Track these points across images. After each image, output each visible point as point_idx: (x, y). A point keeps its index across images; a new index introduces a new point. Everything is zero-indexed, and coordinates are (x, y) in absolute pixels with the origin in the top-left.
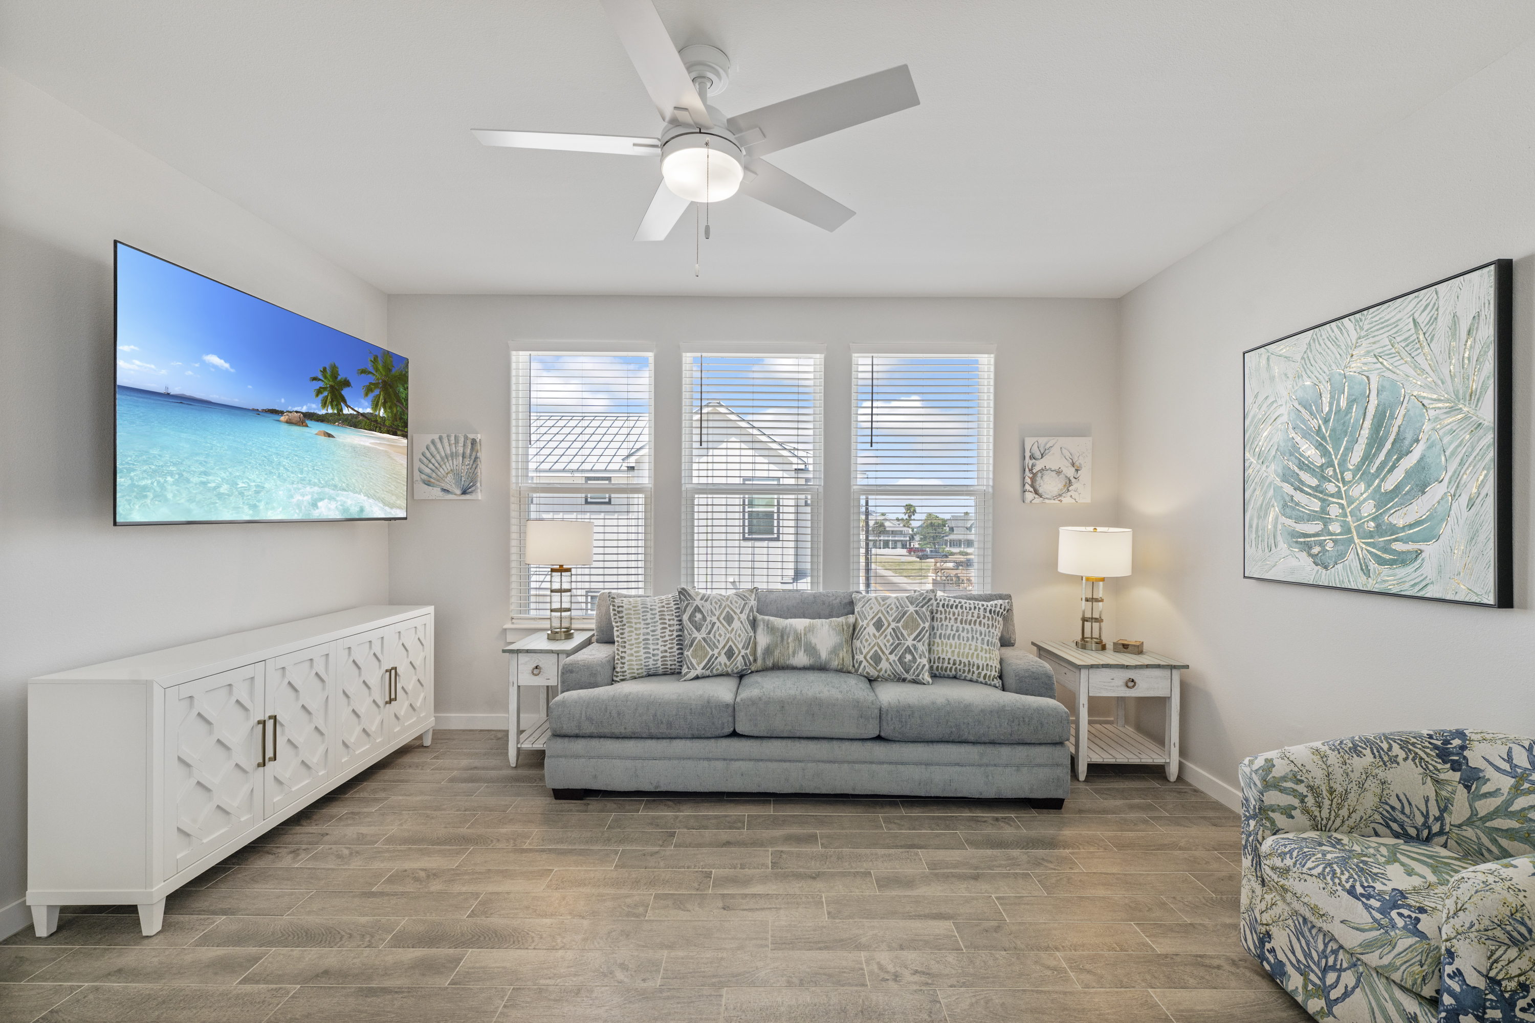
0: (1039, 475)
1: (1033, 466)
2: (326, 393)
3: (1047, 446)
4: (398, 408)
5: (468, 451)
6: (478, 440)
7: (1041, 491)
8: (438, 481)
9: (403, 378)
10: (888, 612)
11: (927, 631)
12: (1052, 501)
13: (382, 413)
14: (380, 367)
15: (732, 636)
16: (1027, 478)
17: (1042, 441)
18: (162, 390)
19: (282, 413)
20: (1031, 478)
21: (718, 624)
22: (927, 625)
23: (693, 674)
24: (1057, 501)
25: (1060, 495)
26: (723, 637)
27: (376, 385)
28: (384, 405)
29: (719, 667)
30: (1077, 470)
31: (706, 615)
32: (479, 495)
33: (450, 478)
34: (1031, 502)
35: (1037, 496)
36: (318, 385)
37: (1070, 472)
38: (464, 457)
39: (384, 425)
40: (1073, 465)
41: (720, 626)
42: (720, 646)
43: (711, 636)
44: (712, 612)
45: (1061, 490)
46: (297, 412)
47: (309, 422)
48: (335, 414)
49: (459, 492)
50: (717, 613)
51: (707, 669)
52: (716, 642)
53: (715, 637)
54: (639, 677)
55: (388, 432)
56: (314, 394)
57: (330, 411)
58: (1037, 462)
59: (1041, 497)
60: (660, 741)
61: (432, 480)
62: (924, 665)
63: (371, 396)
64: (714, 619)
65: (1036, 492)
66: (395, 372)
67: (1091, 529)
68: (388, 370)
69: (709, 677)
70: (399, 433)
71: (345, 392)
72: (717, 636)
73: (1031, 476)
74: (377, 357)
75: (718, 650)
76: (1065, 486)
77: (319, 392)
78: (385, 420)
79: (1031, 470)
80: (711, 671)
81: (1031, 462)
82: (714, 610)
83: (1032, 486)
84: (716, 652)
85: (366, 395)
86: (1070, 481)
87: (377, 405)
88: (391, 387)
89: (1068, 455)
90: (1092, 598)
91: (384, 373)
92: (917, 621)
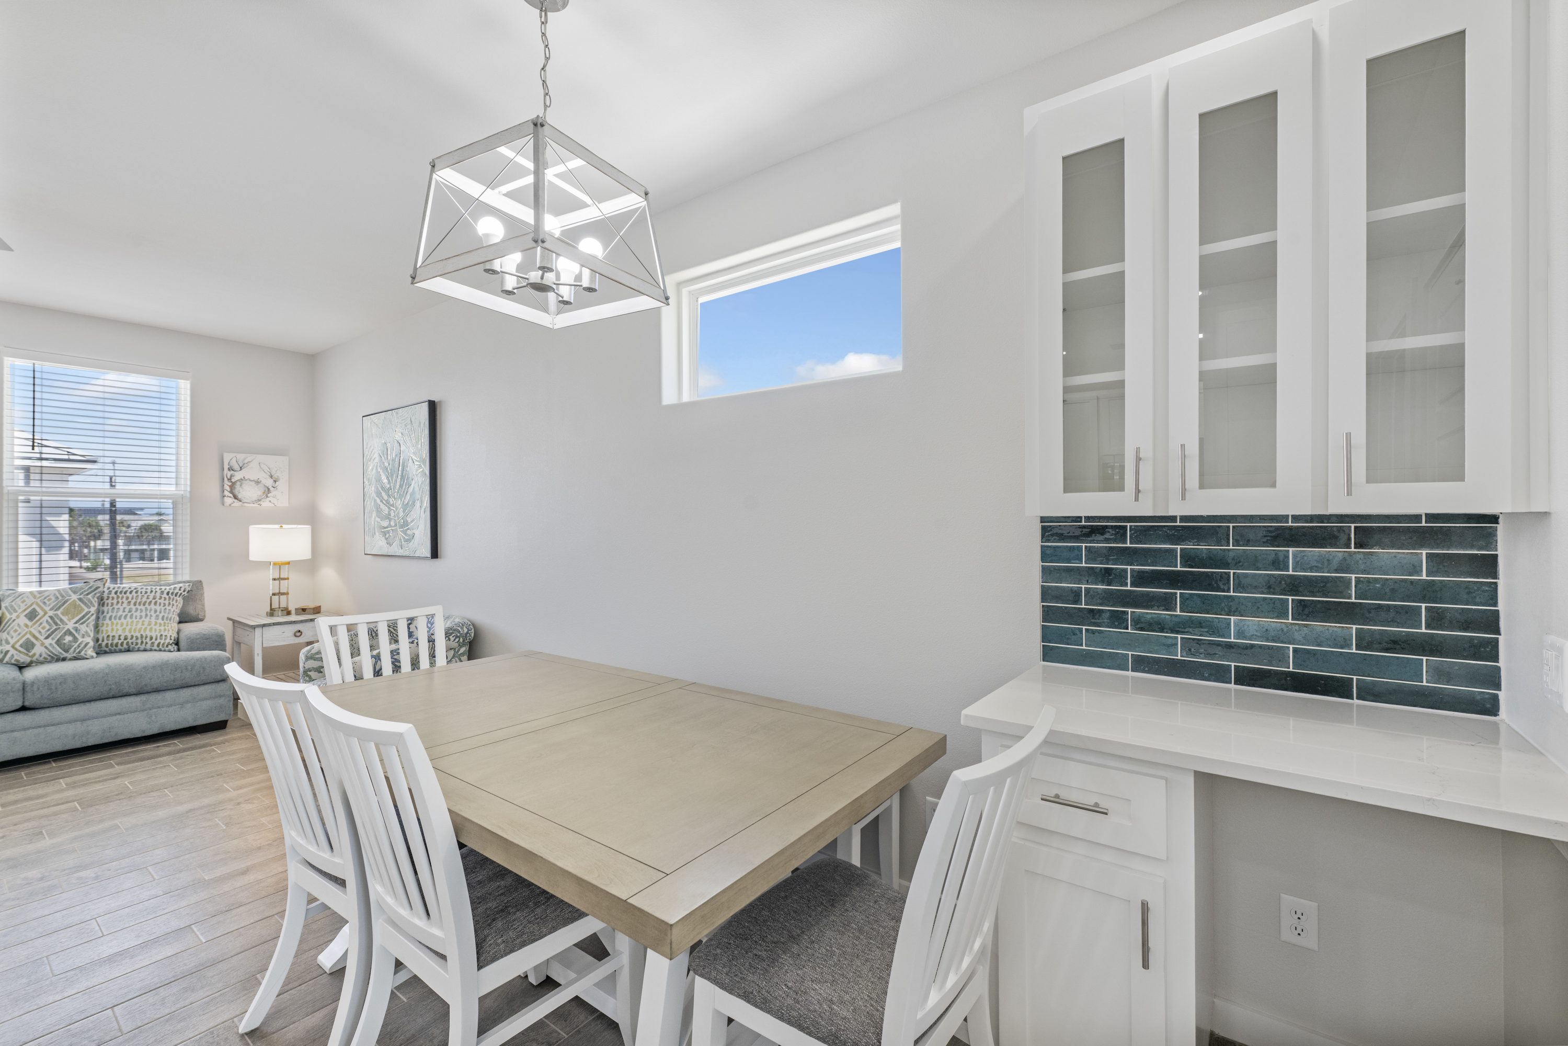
0: (238, 483)
1: (231, 476)
3: (246, 461)
7: (240, 496)
10: (45, 603)
11: (93, 614)
12: (252, 505)
16: (225, 486)
17: (241, 457)
20: (230, 486)
22: (93, 610)
24: (256, 505)
25: (260, 500)
30: (275, 481)
34: (230, 505)
35: (236, 501)
37: (269, 483)
40: (271, 477)
45: (260, 496)
58: (236, 473)
59: (240, 501)
62: (87, 644)
65: (235, 497)
67: (277, 526)
73: (230, 484)
76: (264, 493)
79: (229, 480)
81: (229, 474)
83: (231, 492)
86: (269, 489)
89: (266, 469)
90: (280, 578)
92: (81, 607)
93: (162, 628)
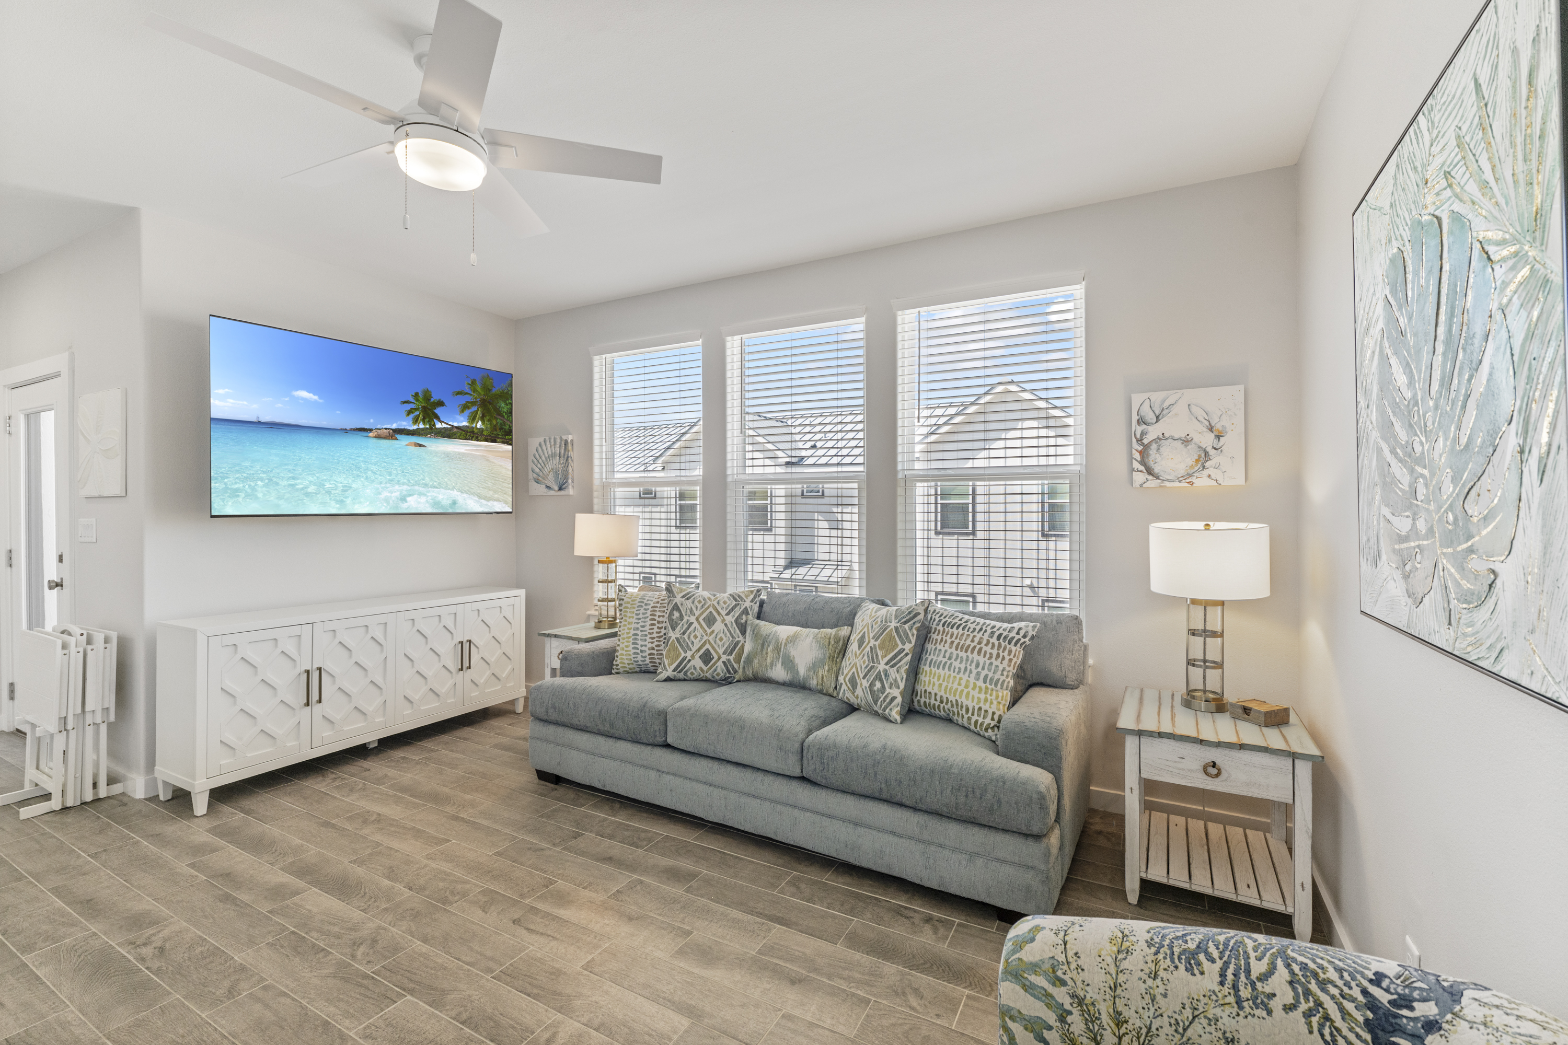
0: (1154, 446)
1: (1143, 433)
2: (417, 413)
3: (1166, 404)
4: (498, 421)
5: (563, 452)
6: (569, 441)
7: (1157, 469)
8: (543, 479)
9: (507, 396)
11: (907, 654)
12: (1177, 484)
13: (479, 425)
14: (478, 388)
15: (711, 639)
16: (1134, 451)
17: (1157, 397)
18: (254, 420)
19: (371, 430)
20: (1140, 452)
21: (696, 624)
22: (908, 647)
24: (1184, 484)
25: (1190, 475)
26: (698, 639)
27: (473, 403)
28: (482, 419)
29: (692, 670)
30: (1218, 437)
31: (684, 613)
32: (571, 491)
33: (551, 476)
34: (1141, 486)
35: (1150, 477)
36: (408, 407)
37: (1208, 440)
38: (560, 457)
39: (482, 434)
40: (1211, 429)
41: (698, 626)
42: (694, 649)
43: (686, 636)
44: (691, 610)
45: (1192, 467)
46: (386, 429)
47: (398, 436)
48: (427, 428)
49: (556, 488)
50: (697, 613)
51: (680, 672)
52: (690, 644)
53: (689, 638)
54: (632, 673)
55: (486, 440)
56: (405, 414)
57: (422, 426)
58: (1150, 428)
59: (1158, 478)
61: (540, 478)
62: (894, 698)
63: (467, 412)
64: (693, 619)
65: (1150, 471)
66: (496, 391)
67: (1200, 525)
68: (487, 390)
69: (680, 680)
70: (498, 440)
71: (438, 411)
72: (692, 637)
73: (1140, 448)
74: (475, 380)
75: (692, 653)
76: (1197, 461)
77: (410, 412)
78: (483, 431)
79: (1140, 441)
80: (685, 674)
81: (1139, 430)
82: (694, 609)
83: (1143, 462)
84: (689, 654)
85: (462, 411)
86: (1206, 453)
87: (474, 419)
88: (490, 403)
89: (1201, 415)
90: (1205, 631)
91: (483, 393)
92: (895, 641)
93: (982, 696)
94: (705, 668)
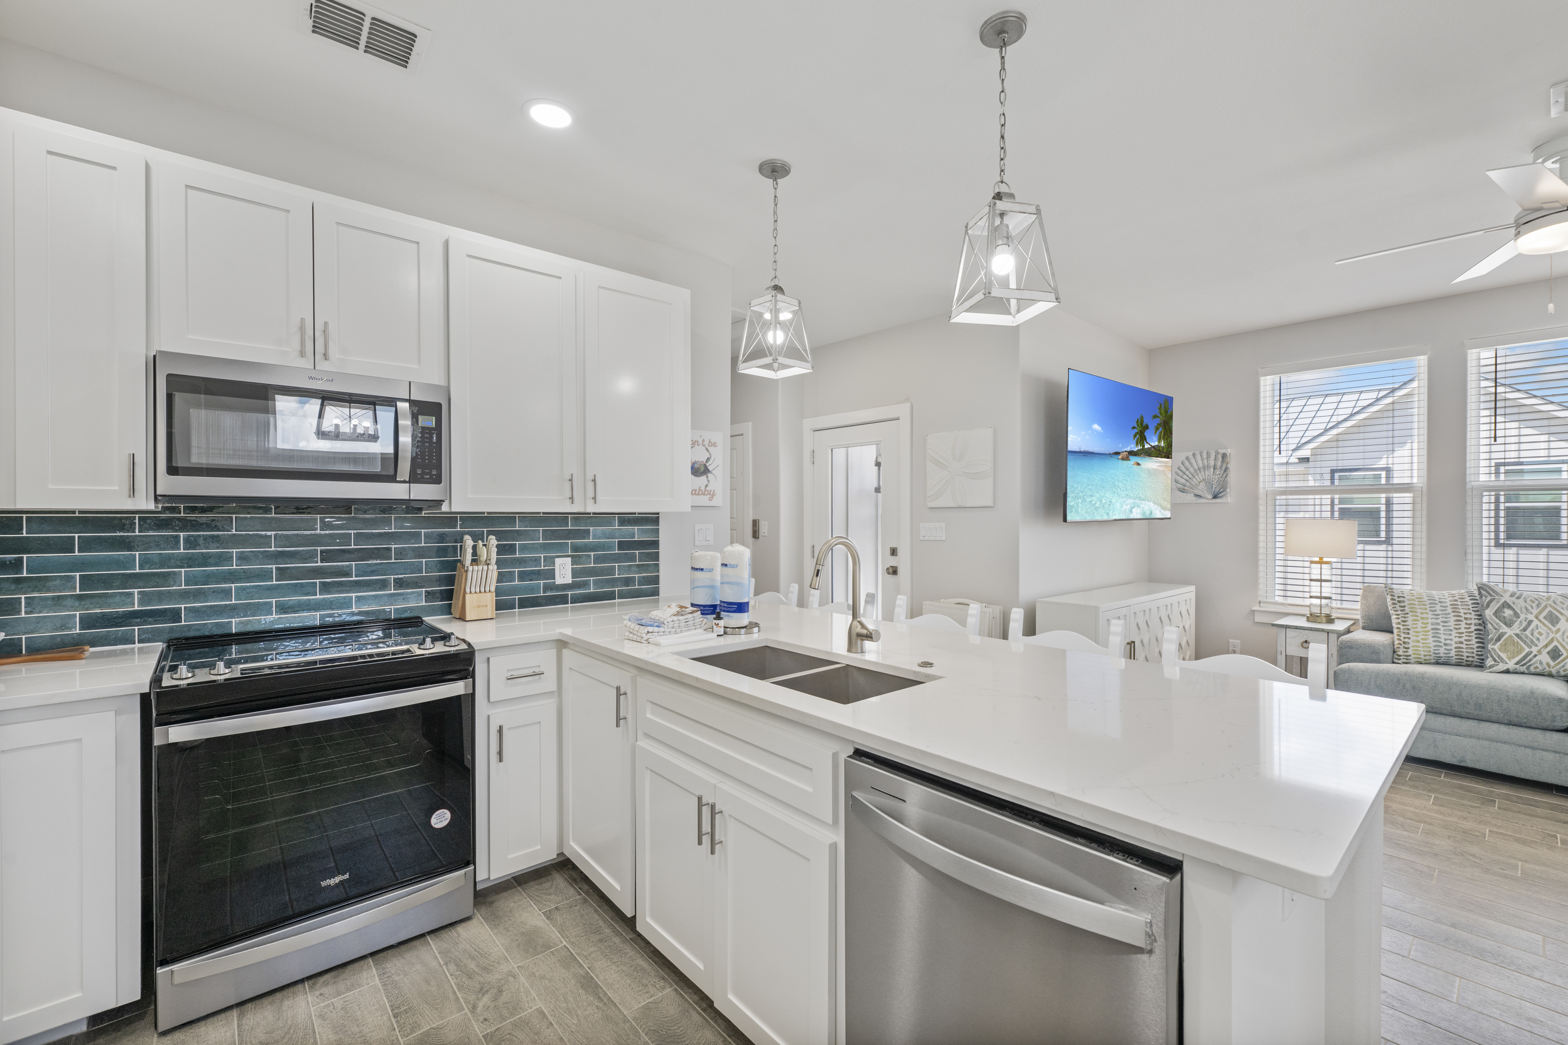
2: (1138, 437)
4: (1168, 439)
5: (1219, 463)
6: (1228, 454)
8: (1191, 488)
13: (1160, 444)
15: (1558, 636)
18: (1079, 450)
19: (1120, 453)
21: (1536, 622)
23: (1502, 667)
26: (1544, 636)
27: (1159, 424)
28: (1162, 438)
29: (1538, 665)
31: (1519, 612)
32: (1229, 499)
33: (1202, 485)
36: (1134, 432)
38: (1215, 468)
39: (1162, 452)
41: (1540, 624)
42: (1541, 645)
43: (1528, 632)
44: (1527, 609)
46: (1125, 452)
47: (1131, 457)
48: (1141, 449)
49: (1210, 496)
50: (1535, 612)
51: (1523, 665)
52: (1534, 640)
53: (1532, 635)
55: (1163, 457)
56: (1133, 438)
57: (1139, 448)
60: (1464, 720)
61: (1186, 488)
63: (1157, 433)
64: (1531, 617)
69: (1523, 673)
70: (1169, 456)
71: (1146, 433)
72: (1536, 633)
74: (1161, 406)
75: (1537, 649)
77: (1135, 436)
78: (1162, 449)
80: (1528, 668)
82: (1530, 608)
84: (1535, 650)
85: (1155, 433)
88: (1165, 423)
91: (1164, 415)
94: (1552, 663)
